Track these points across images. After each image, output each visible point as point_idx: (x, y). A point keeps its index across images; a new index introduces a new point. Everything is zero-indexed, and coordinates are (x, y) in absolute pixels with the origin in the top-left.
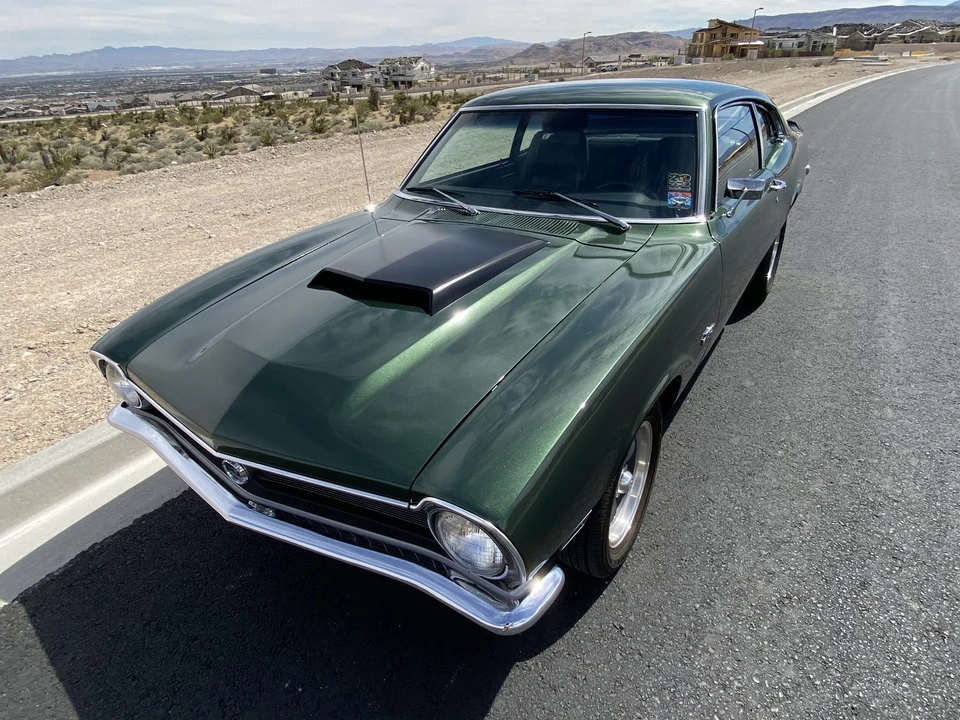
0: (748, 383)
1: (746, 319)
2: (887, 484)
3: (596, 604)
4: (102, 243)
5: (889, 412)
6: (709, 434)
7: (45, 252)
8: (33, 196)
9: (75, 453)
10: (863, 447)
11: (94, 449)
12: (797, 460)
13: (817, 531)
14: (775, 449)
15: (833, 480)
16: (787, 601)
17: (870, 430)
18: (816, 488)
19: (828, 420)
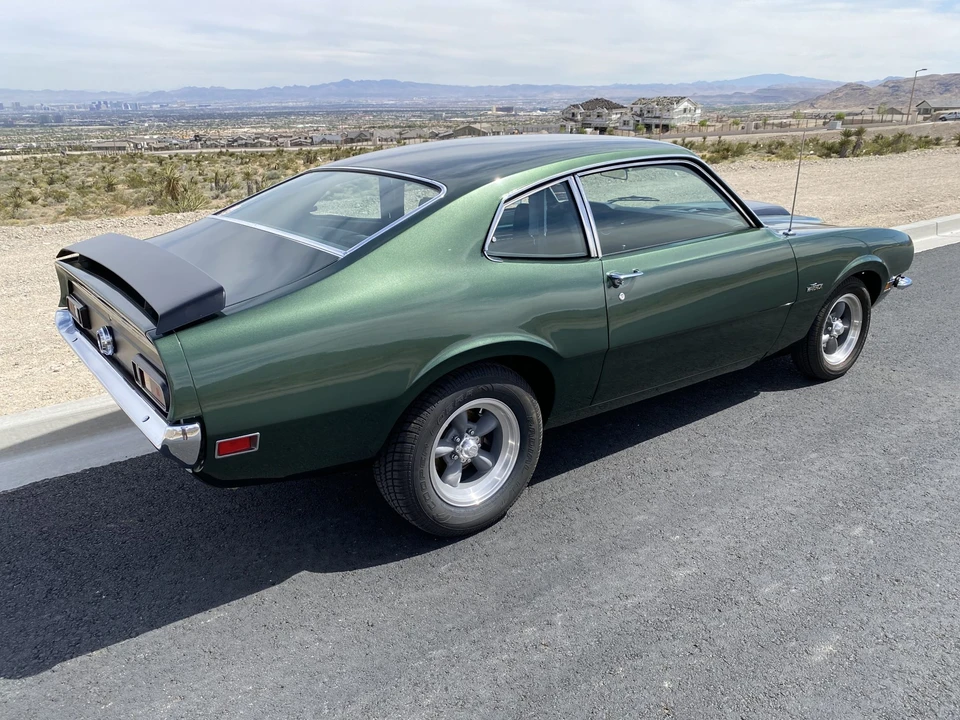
5: (858, 530)
12: (688, 547)
13: (639, 606)
14: (675, 534)
15: (708, 571)
16: (543, 647)
17: (810, 540)
18: (681, 574)
19: (771, 522)
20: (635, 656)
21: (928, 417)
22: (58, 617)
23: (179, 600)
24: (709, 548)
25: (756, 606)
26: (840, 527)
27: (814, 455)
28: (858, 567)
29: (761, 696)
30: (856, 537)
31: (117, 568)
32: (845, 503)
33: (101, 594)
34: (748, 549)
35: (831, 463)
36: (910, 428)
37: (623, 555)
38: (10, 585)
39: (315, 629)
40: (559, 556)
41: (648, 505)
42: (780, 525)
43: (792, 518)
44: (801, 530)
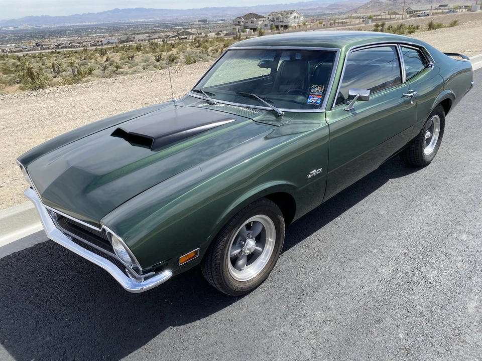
0: (383, 212)
1: (407, 176)
2: (432, 275)
3: (225, 308)
4: (71, 116)
5: (464, 236)
6: (340, 236)
7: (43, 119)
8: (47, 91)
9: (17, 212)
10: (431, 253)
11: (27, 211)
12: (384, 255)
13: (370, 292)
14: (374, 249)
15: (399, 268)
16: (328, 322)
17: (443, 244)
18: (385, 271)
19: (419, 236)
20: (379, 321)
21: (474, 172)
22: (48, 338)
23: (116, 319)
24: (394, 254)
25: (430, 285)
26: (455, 236)
27: (427, 198)
28: (471, 257)
29: (451, 336)
30: (464, 241)
31: (73, 304)
32: (452, 222)
33: (69, 320)
34: (414, 252)
35: (437, 201)
36: (468, 178)
37: (351, 263)
38: (12, 321)
39: (201, 327)
40: (319, 268)
41: (355, 234)
42: (424, 238)
43: (429, 233)
44: (436, 239)
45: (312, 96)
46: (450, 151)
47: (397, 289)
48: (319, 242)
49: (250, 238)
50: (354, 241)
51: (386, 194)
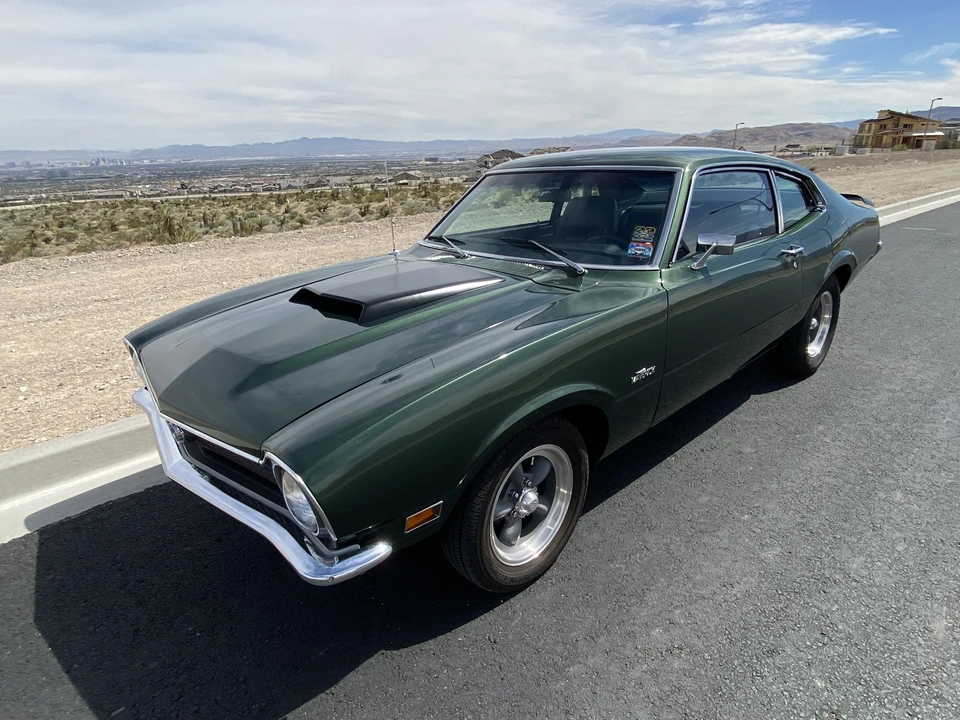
0: (748, 450)
1: (780, 391)
2: (856, 564)
3: (482, 617)
4: (225, 283)
5: (898, 496)
6: (679, 490)
7: (181, 286)
8: (191, 246)
9: (123, 431)
10: (847, 525)
11: (139, 430)
12: (761, 525)
13: (747, 594)
14: (743, 513)
15: (793, 550)
16: (677, 651)
17: (864, 510)
18: (769, 555)
19: (820, 494)
20: (772, 652)
21: (893, 387)
22: (152, 665)
23: (280, 632)
24: (781, 525)
25: (854, 584)
27: (821, 428)
28: (920, 533)
29: (913, 686)
30: (901, 504)
31: (204, 599)
32: (872, 470)
33: (195, 631)
34: (816, 523)
35: (839, 434)
36: (884, 396)
37: (705, 539)
38: (91, 628)
39: (438, 653)
40: (648, 546)
41: (704, 486)
42: (830, 497)
43: (836, 489)
44: (850, 500)
45: (634, 244)
46: (844, 352)
47: (797, 590)
48: (642, 498)
49: (528, 487)
50: (704, 499)
51: (749, 420)
